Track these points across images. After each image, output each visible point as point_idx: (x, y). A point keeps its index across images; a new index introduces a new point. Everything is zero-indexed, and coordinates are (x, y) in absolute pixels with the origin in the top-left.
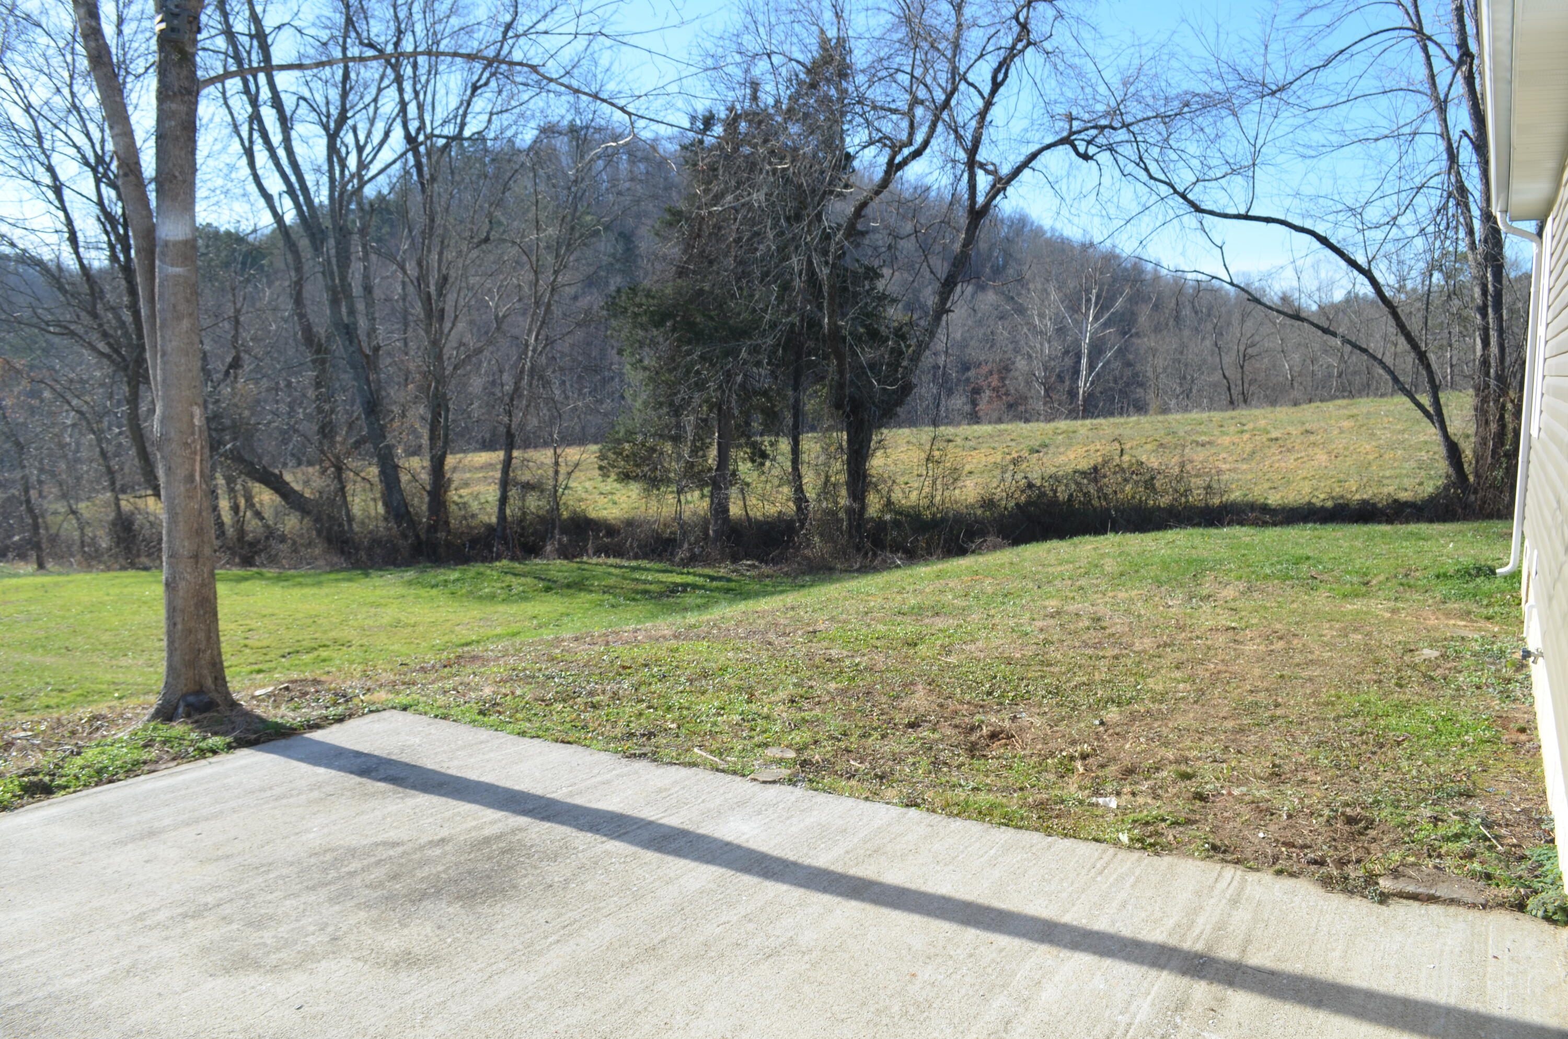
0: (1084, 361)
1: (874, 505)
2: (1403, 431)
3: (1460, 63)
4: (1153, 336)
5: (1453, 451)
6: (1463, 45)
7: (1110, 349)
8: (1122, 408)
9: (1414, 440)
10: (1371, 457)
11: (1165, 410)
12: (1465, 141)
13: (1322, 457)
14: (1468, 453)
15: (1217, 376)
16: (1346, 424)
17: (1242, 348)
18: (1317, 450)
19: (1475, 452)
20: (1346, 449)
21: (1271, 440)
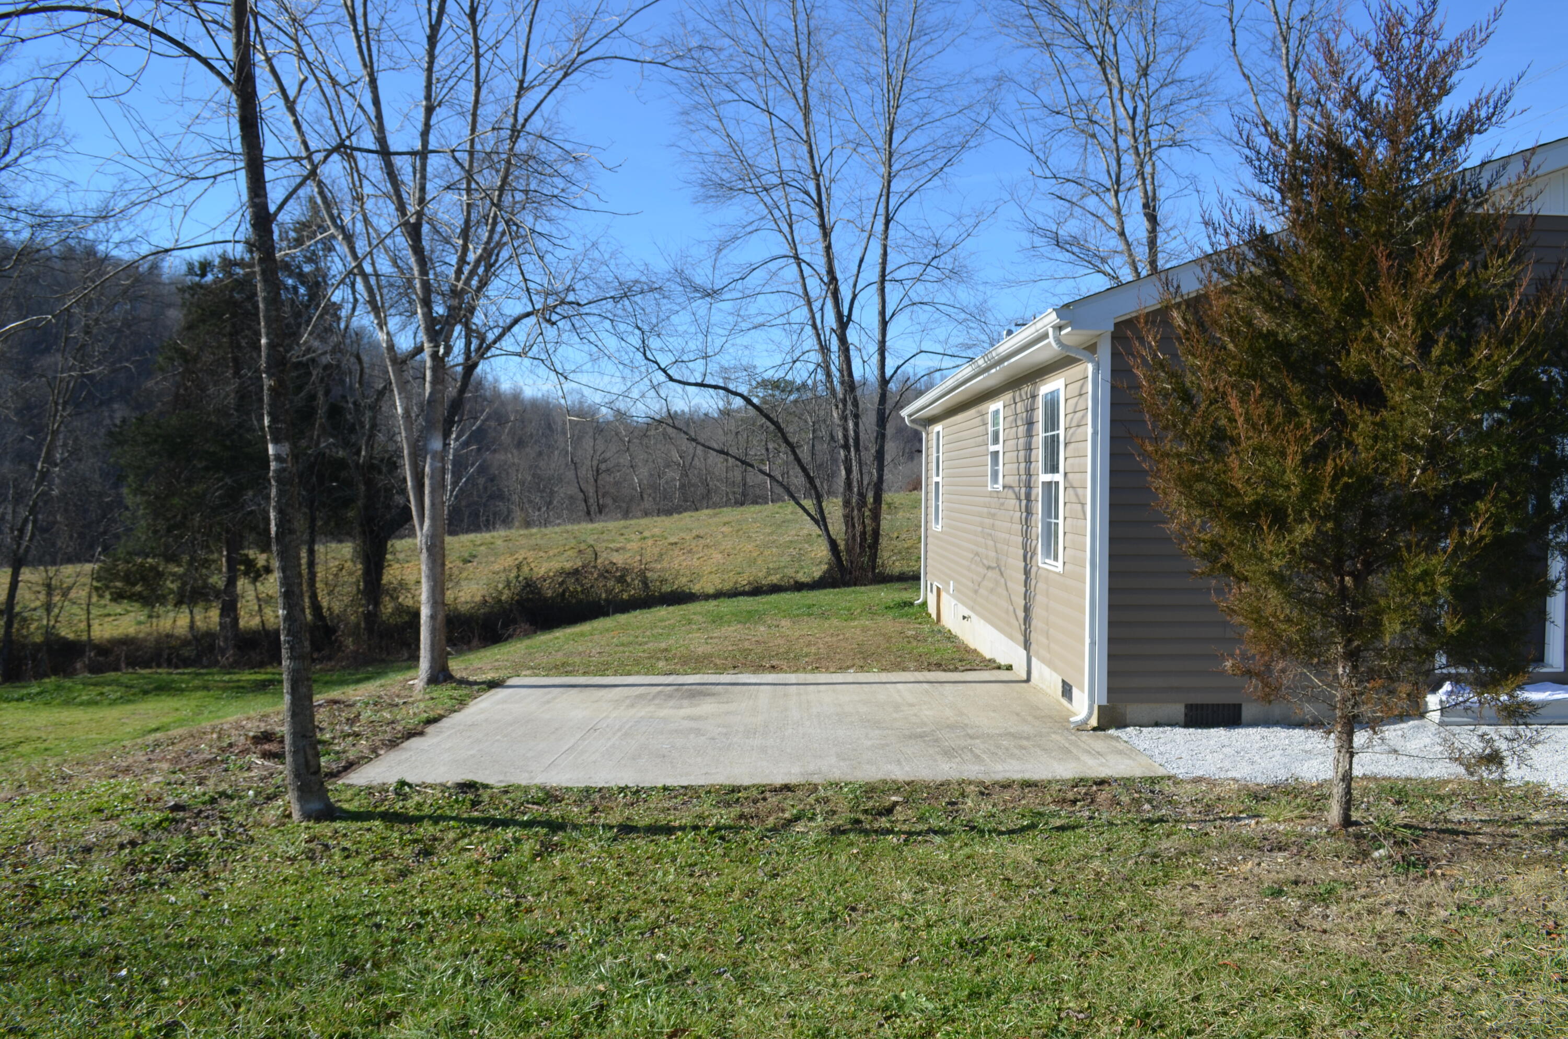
0: (448, 477)
1: (388, 607)
2: (771, 534)
3: (830, 282)
4: (515, 452)
5: (833, 544)
6: (831, 271)
7: (473, 465)
8: (488, 521)
9: (781, 540)
10: (755, 554)
11: (528, 524)
12: (834, 335)
13: (718, 557)
14: (842, 546)
15: (573, 490)
16: (725, 529)
17: (595, 463)
18: (711, 551)
19: (847, 544)
20: (734, 548)
21: (672, 544)
